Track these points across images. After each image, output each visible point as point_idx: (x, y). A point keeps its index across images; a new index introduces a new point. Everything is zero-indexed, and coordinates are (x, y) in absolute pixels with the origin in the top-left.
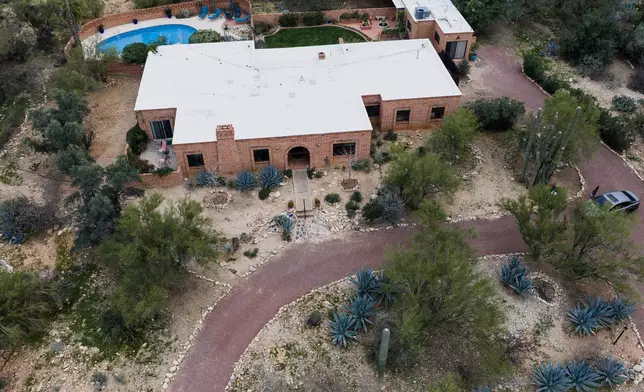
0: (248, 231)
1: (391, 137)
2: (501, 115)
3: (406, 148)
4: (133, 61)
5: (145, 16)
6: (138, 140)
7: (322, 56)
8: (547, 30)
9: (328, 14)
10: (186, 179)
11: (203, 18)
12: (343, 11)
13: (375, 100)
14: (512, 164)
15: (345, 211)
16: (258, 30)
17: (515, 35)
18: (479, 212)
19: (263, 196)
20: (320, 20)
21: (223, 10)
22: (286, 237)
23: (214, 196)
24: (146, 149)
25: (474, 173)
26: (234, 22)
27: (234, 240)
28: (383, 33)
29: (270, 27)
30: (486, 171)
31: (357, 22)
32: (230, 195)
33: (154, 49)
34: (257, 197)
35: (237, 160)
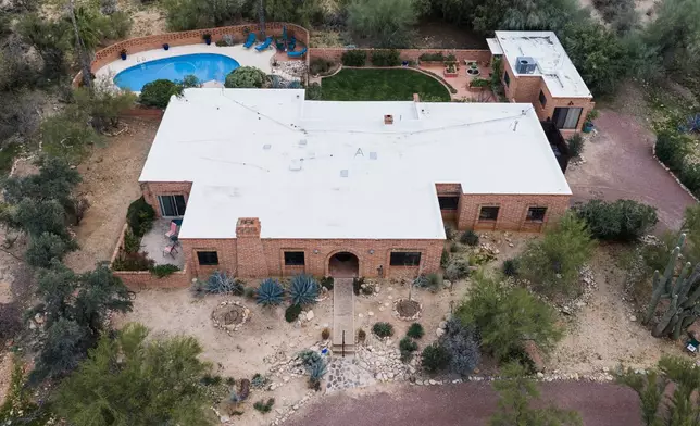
0: (263, 371)
1: (470, 239)
2: (624, 227)
3: (489, 258)
4: (153, 104)
5: (179, 40)
6: (142, 217)
7: (389, 119)
8: (689, 95)
9: (404, 54)
10: (195, 280)
11: (248, 47)
12: (424, 51)
13: (453, 190)
14: (634, 295)
15: (398, 352)
16: (315, 69)
17: (646, 99)
18: (584, 368)
19: (291, 315)
20: (393, 60)
21: (274, 38)
22: (315, 384)
23: (225, 310)
24: (150, 228)
25: (580, 304)
26: (286, 55)
27: (244, 383)
28: (472, 84)
29: (329, 65)
30: (597, 303)
31: (440, 65)
32: (247, 311)
33: (179, 92)
34: (283, 316)
35: (263, 261)
